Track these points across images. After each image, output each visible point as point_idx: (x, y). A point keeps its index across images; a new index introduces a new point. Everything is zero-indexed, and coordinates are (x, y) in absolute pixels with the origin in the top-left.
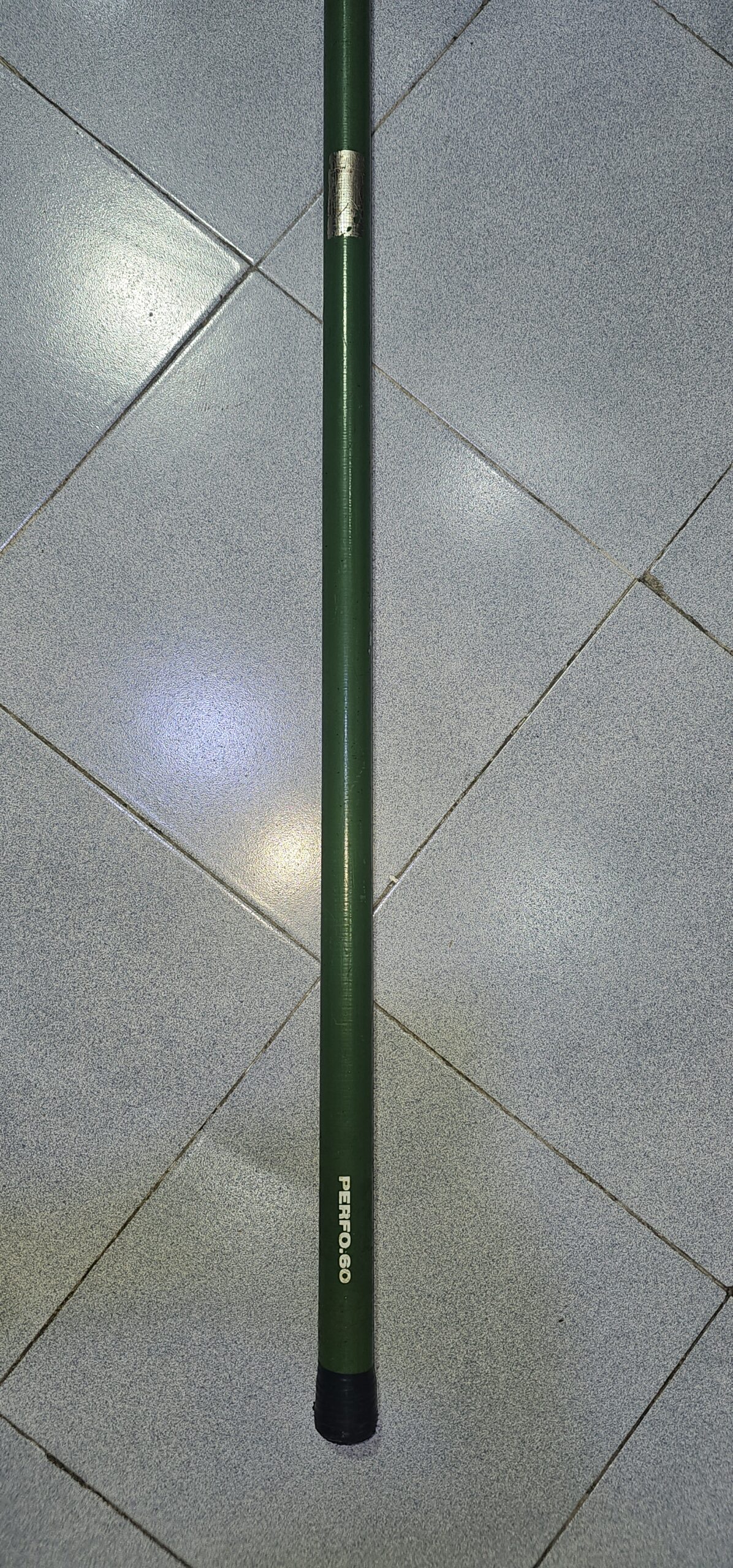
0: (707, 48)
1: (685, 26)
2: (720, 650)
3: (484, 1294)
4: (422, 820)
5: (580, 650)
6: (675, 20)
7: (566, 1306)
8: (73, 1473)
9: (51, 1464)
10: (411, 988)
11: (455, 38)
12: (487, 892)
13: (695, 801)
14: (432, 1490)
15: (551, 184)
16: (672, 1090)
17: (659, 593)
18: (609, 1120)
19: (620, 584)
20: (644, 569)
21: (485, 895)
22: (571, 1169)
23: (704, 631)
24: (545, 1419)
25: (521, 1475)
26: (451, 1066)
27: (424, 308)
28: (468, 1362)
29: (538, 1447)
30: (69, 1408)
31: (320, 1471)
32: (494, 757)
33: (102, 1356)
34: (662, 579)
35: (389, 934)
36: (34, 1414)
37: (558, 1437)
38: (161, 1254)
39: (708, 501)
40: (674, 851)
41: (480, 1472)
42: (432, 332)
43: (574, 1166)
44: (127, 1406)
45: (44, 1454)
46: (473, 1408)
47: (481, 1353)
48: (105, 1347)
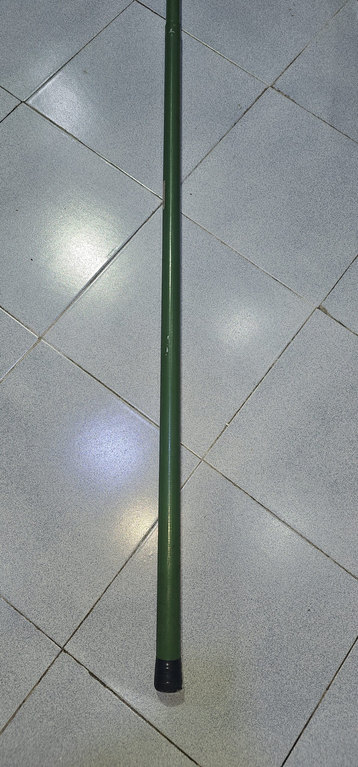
0: (327, 124)
1: (319, 118)
2: (351, 333)
3: (275, 598)
4: (237, 401)
5: (296, 335)
6: (315, 115)
7: (311, 604)
8: (101, 681)
9: (91, 677)
10: (236, 468)
11: (235, 124)
12: (266, 429)
13: (347, 391)
14: (257, 689)
15: (273, 171)
16: (348, 509)
17: (326, 312)
18: (323, 522)
19: (310, 310)
20: (319, 304)
21: (265, 430)
22: (309, 544)
23: (345, 327)
24: (305, 655)
25: (296, 681)
26: (255, 500)
27: (229, 214)
28: (270, 629)
29: (303, 668)
30: (99, 650)
31: (208, 680)
32: (265, 376)
33: (112, 627)
34: (327, 308)
35: (227, 446)
36: (84, 654)
37: (311, 664)
38: (137, 581)
39: (341, 279)
40: (340, 411)
41: (279, 680)
42: (232, 222)
43: (309, 542)
44: (123, 650)
45: (88, 672)
46: (273, 650)
47: (275, 625)
48: (114, 623)
